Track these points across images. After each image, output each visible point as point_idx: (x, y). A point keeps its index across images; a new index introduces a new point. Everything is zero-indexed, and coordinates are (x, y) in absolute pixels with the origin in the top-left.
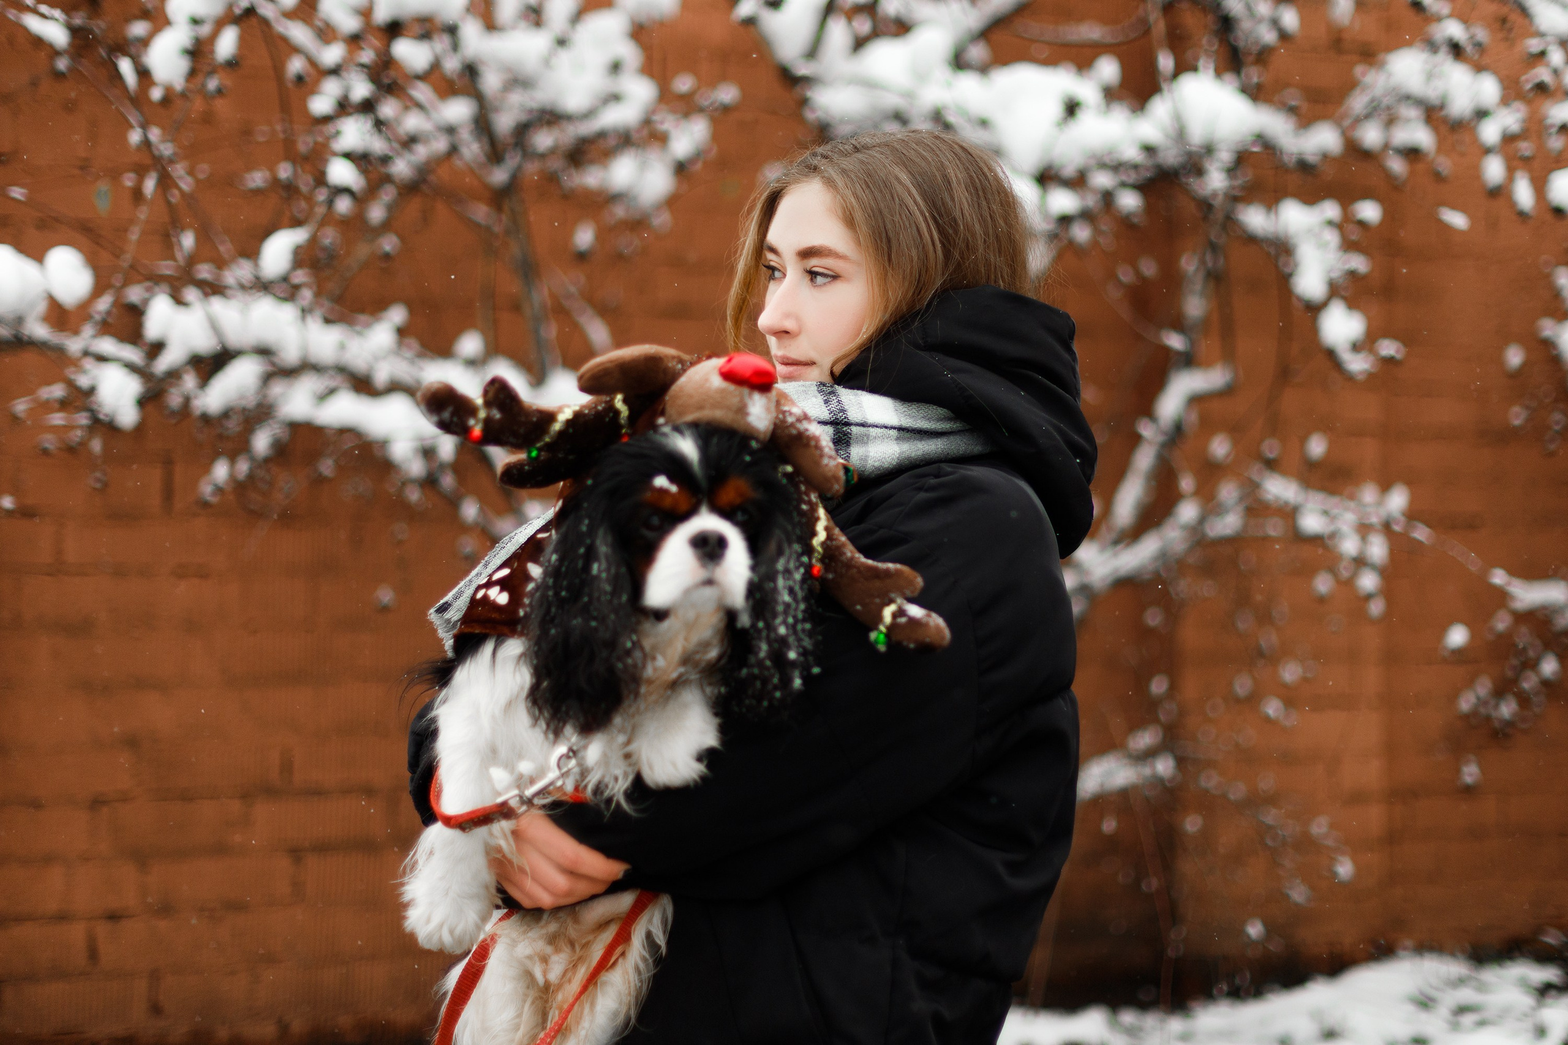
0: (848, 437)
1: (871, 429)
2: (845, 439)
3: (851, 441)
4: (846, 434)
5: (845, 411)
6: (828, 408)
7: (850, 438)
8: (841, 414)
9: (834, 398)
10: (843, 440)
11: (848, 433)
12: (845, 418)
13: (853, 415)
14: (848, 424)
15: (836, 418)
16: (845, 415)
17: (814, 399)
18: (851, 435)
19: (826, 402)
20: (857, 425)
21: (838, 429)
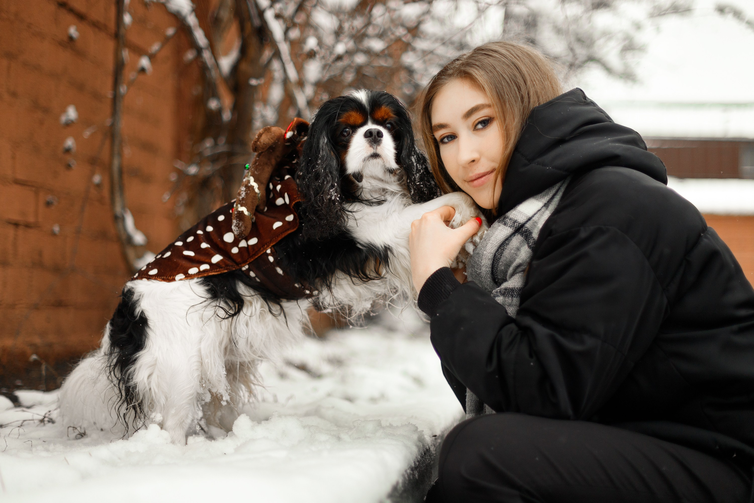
0: (528, 231)
1: (534, 218)
2: (528, 233)
3: (531, 231)
4: (526, 231)
5: (516, 221)
6: (508, 226)
7: (530, 231)
8: (516, 224)
9: (507, 219)
10: (528, 234)
11: (526, 230)
12: (519, 224)
13: (521, 219)
14: (523, 225)
15: (515, 228)
16: (518, 223)
17: (500, 228)
18: (528, 229)
19: (505, 224)
20: (527, 222)
21: (521, 232)
